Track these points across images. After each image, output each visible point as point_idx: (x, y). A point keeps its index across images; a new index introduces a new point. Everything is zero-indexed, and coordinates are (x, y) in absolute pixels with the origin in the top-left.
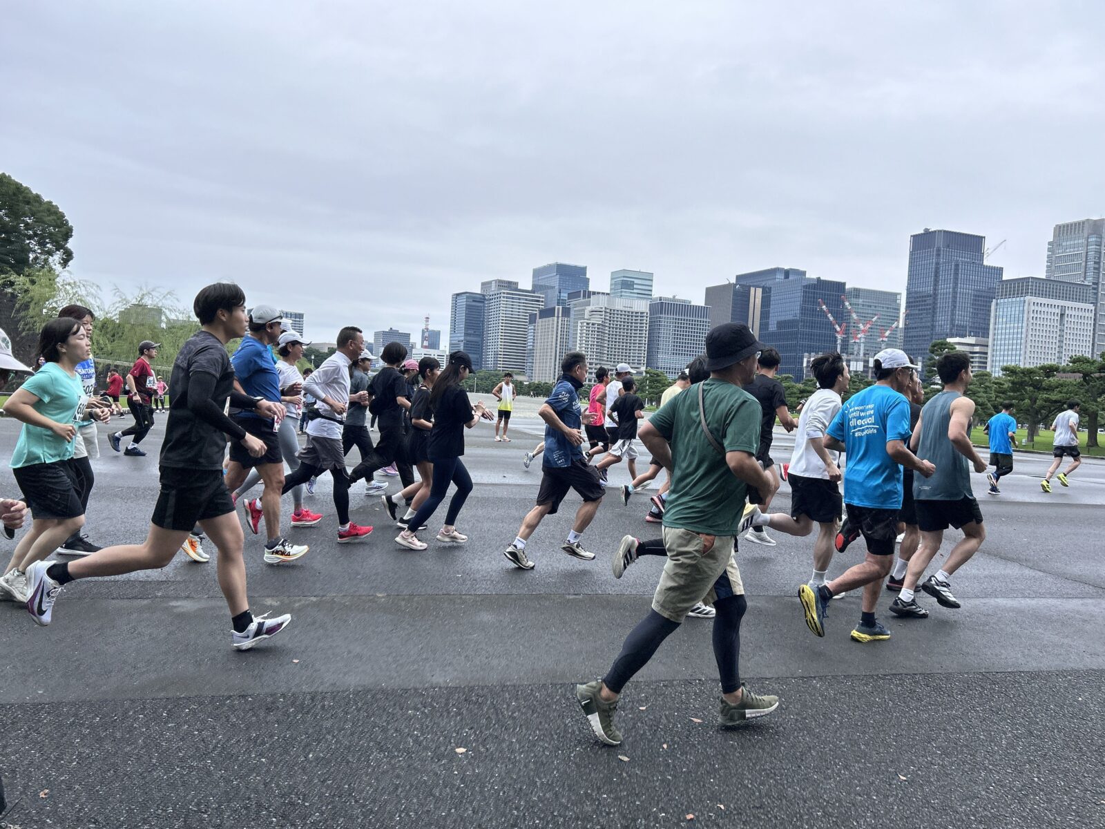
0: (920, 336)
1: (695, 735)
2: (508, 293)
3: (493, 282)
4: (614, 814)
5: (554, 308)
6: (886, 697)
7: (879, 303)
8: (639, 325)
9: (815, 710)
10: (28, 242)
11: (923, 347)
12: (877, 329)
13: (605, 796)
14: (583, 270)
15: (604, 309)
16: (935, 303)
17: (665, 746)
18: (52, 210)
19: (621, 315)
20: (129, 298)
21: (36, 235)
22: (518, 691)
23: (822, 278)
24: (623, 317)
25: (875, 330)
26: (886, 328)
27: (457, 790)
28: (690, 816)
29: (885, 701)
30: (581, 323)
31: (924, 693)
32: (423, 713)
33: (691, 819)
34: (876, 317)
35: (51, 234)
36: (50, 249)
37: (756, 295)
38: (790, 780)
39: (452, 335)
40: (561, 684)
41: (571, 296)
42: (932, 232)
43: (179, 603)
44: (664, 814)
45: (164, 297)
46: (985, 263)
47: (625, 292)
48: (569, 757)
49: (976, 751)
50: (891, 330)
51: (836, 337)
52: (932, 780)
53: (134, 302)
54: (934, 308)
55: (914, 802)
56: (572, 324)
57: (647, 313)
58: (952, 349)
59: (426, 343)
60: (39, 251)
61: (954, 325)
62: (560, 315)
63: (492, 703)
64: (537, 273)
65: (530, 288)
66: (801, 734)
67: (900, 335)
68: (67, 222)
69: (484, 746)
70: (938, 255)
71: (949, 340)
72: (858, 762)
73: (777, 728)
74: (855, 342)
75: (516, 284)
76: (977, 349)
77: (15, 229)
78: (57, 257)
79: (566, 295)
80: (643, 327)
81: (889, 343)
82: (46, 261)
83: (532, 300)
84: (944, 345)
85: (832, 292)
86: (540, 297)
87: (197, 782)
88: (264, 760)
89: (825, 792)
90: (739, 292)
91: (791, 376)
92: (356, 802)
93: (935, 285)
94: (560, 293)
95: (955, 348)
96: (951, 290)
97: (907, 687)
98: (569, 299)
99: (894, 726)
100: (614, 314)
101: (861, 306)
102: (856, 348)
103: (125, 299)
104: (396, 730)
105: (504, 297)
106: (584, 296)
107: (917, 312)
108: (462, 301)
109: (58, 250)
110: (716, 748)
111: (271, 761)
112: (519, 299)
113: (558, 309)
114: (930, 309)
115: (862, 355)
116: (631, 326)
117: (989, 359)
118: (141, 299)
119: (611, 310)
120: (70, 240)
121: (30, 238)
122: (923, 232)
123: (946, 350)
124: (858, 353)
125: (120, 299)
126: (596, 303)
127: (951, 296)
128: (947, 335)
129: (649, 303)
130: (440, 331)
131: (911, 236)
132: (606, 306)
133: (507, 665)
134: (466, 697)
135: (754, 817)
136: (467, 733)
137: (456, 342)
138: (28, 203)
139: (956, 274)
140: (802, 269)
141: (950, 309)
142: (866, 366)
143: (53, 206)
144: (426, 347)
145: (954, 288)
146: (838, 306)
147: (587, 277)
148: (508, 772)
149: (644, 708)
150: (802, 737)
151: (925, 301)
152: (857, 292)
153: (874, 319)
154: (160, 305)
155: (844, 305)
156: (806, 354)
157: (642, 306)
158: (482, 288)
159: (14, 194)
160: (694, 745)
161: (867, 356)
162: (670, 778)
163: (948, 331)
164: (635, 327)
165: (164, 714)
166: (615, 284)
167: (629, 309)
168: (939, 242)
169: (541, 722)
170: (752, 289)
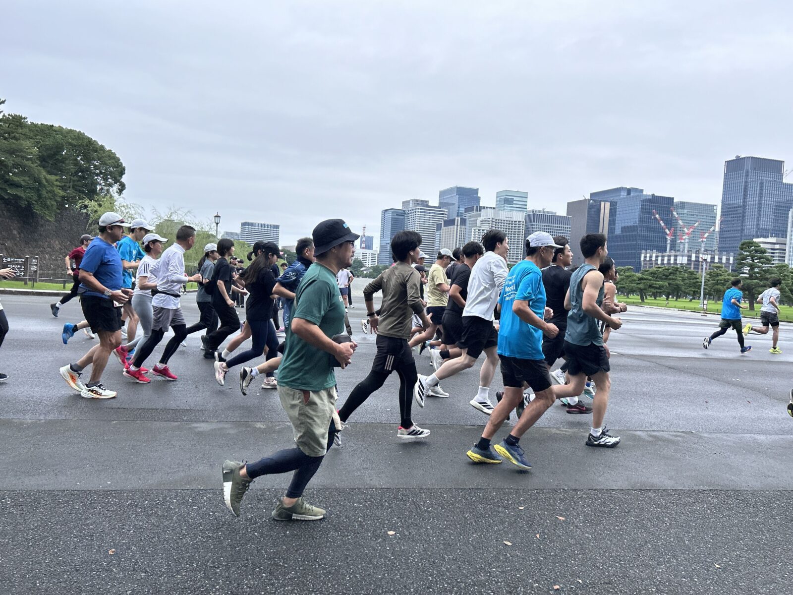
0: (732, 237)
1: (560, 529)
2: (421, 209)
3: (411, 201)
4: (501, 583)
5: (454, 220)
6: (705, 506)
7: (699, 213)
8: (517, 230)
9: (650, 514)
10: (96, 178)
11: (734, 245)
12: (698, 232)
13: (494, 569)
14: (476, 191)
15: (491, 219)
16: (744, 212)
17: (538, 536)
18: (112, 156)
19: (504, 223)
20: (162, 215)
21: (101, 173)
22: (431, 493)
23: (656, 195)
24: (505, 225)
25: (697, 233)
26: (705, 231)
27: (389, 561)
28: (556, 587)
29: (704, 509)
30: (474, 230)
31: (735, 505)
32: (365, 506)
33: (558, 589)
34: (697, 223)
35: (111, 172)
36: (110, 183)
37: (605, 208)
38: (631, 565)
39: (382, 239)
40: (461, 489)
41: (467, 210)
42: (742, 158)
43: (198, 425)
44: (537, 585)
45: (185, 214)
46: (784, 181)
47: (507, 207)
48: (469, 541)
49: (775, 549)
50: (709, 233)
51: (666, 239)
52: (740, 568)
53: (166, 218)
54: (744, 216)
55: (726, 585)
56: (467, 230)
57: (523, 222)
58: (757, 247)
59: (363, 245)
60: (104, 184)
61: (759, 229)
62: (459, 224)
63: (413, 501)
64: (442, 194)
65: (437, 205)
66: (640, 531)
67: (716, 236)
68: (122, 164)
69: (407, 531)
70: (747, 176)
71: (755, 240)
72: (684, 553)
73: (622, 526)
74: (681, 242)
75: (427, 202)
76: (777, 247)
77: (88, 169)
78: (115, 188)
79: (464, 209)
80: (520, 232)
81: (708, 242)
82: (108, 191)
83: (439, 214)
84: (751, 244)
85: (664, 205)
86: (444, 211)
87: (212, 547)
88: (256, 534)
89: (658, 575)
90: (592, 205)
91: (632, 267)
92: (319, 565)
93: (744, 198)
94: (459, 208)
95: (760, 246)
96: (757, 202)
97: (721, 500)
98: (465, 212)
99: (711, 528)
100: (499, 223)
101: (685, 215)
102: (682, 246)
103: (159, 216)
104: (346, 517)
105: (418, 212)
106: (477, 210)
107: (730, 219)
108: (389, 215)
109: (116, 183)
110: (575, 539)
111: (262, 534)
112: (430, 213)
113: (458, 219)
114: (740, 217)
115: (686, 251)
116: (511, 232)
117: (787, 255)
118: (171, 216)
119: (496, 220)
120: (124, 176)
121: (97, 175)
122: (735, 158)
123: (753, 247)
124: (684, 250)
125: (157, 216)
126: (486, 215)
127: (757, 206)
128: (754, 236)
129: (525, 214)
130: (372, 237)
131: (726, 162)
132: (493, 217)
133: (423, 474)
134: (394, 496)
135: (605, 590)
136: (395, 520)
137: (385, 244)
138: (96, 151)
139: (761, 190)
140: (640, 188)
141: (756, 217)
142: (689, 260)
143: (112, 153)
144: (363, 248)
145: (759, 200)
146: (668, 215)
147: (479, 195)
148: (425, 550)
149: (522, 508)
150: (640, 533)
151: (736, 211)
152: (683, 205)
153: (695, 225)
154: (183, 220)
155: (672, 214)
156: (643, 251)
157: (519, 217)
158: (403, 206)
159: (87, 145)
160: (560, 536)
161: (690, 252)
162: (542, 559)
163: (754, 233)
164: (514, 232)
165: (190, 500)
166: (500, 201)
167: (510, 219)
168: (748, 166)
169: (448, 516)
170: (603, 203)
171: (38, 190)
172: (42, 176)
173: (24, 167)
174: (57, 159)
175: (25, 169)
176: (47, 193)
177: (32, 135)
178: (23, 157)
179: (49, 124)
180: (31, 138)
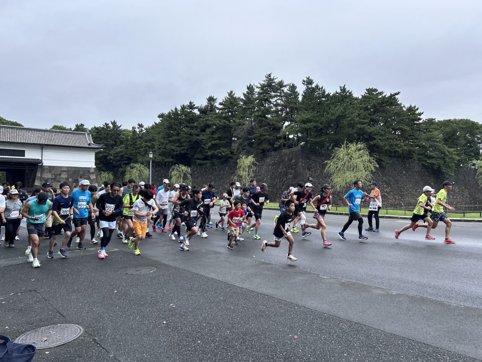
10: (479, 145)
77: (473, 141)
121: (480, 143)
138: (478, 129)
159: (472, 126)
171: (444, 158)
172: (445, 150)
173: (435, 146)
174: (454, 138)
175: (436, 147)
176: (449, 159)
177: (438, 127)
178: (434, 141)
179: (448, 119)
180: (439, 130)
